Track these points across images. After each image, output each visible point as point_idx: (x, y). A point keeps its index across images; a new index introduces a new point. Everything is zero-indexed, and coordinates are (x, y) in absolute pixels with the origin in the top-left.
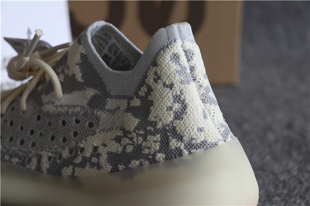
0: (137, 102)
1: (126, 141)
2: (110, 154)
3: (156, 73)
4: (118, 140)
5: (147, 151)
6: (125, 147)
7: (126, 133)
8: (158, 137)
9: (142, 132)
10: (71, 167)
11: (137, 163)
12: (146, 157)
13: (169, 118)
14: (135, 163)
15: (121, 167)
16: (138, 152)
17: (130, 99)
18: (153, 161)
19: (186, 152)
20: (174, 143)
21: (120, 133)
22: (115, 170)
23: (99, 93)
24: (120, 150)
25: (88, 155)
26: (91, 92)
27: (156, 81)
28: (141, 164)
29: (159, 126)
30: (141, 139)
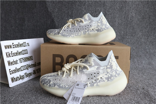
0: (109, 66)
1: (108, 74)
2: (105, 78)
3: (112, 60)
4: (106, 75)
5: (113, 75)
6: (108, 76)
7: (108, 73)
8: (114, 72)
9: (111, 72)
10: (96, 83)
11: (113, 77)
12: (114, 76)
13: (116, 68)
14: (112, 78)
15: (109, 79)
16: (112, 76)
17: (107, 66)
18: (116, 77)
19: (120, 73)
20: (118, 72)
21: (106, 73)
22: (108, 80)
23: (98, 66)
24: (107, 76)
25: (100, 80)
26: (96, 67)
27: (112, 61)
28: (114, 77)
29: (114, 70)
30: (111, 73)
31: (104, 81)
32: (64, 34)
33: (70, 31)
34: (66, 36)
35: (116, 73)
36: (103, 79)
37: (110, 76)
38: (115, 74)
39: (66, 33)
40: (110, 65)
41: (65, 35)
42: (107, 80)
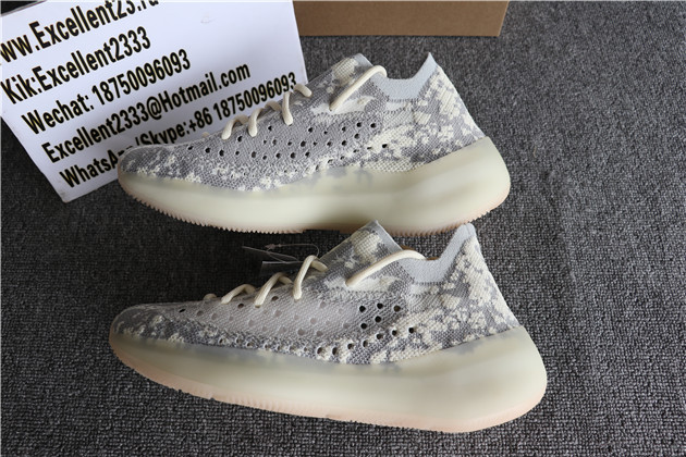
1: (448, 319)
2: (434, 333)
4: (439, 319)
7: (446, 310)
21: (440, 312)
22: (448, 345)
24: (445, 328)
31: (426, 347)
32: (214, 173)
33: (254, 155)
34: (231, 185)
35: (491, 319)
36: (420, 336)
37: (456, 326)
38: (483, 323)
39: (227, 170)
40: (454, 282)
41: (225, 178)
42: (440, 345)
